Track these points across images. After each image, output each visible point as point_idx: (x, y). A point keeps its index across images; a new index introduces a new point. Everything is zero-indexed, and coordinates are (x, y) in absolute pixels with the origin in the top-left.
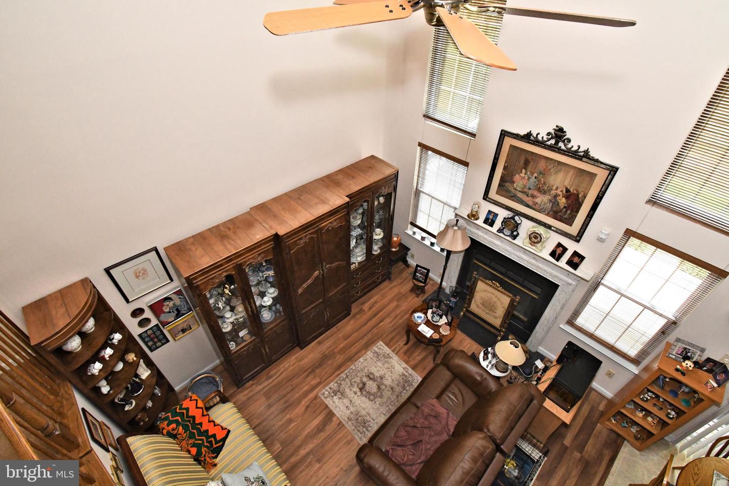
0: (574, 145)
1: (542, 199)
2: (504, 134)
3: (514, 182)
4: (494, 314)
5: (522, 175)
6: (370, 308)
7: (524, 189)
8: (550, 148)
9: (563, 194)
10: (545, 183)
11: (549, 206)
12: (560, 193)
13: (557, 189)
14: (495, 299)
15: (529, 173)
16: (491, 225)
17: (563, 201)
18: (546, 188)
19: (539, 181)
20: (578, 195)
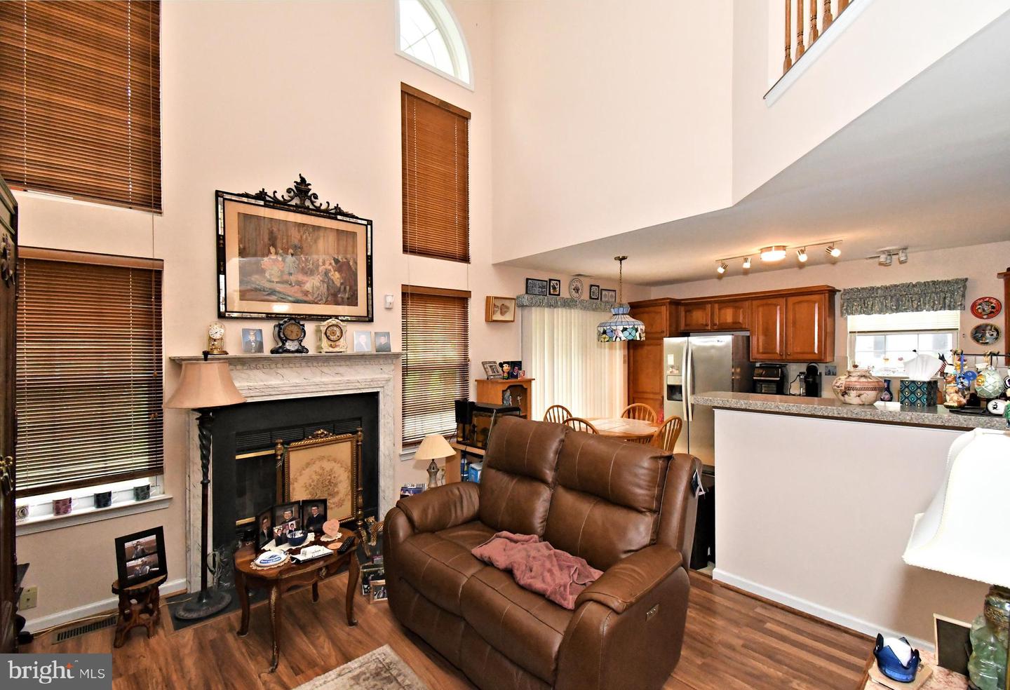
1: (311, 284)
2: (220, 196)
3: (264, 272)
5: (273, 256)
8: (297, 209)
9: (333, 267)
10: (307, 260)
11: (324, 289)
12: (330, 267)
13: (324, 263)
16: (260, 349)
17: (336, 277)
18: (311, 266)
19: (299, 259)
20: (348, 262)
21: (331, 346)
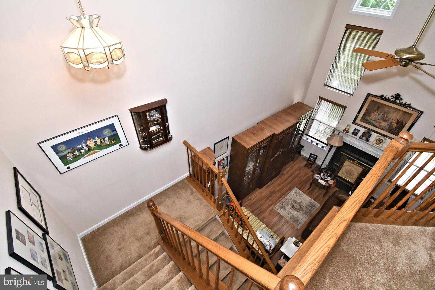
0: (404, 102)
1: (383, 124)
2: (369, 95)
3: (370, 116)
4: (351, 177)
5: (376, 113)
6: (287, 173)
7: (375, 119)
8: (392, 102)
10: (387, 117)
11: (387, 127)
12: (394, 122)
13: (392, 120)
14: (353, 169)
15: (379, 112)
16: (356, 135)
17: (395, 125)
18: (387, 119)
19: (384, 116)
20: (403, 123)
21: (376, 144)
